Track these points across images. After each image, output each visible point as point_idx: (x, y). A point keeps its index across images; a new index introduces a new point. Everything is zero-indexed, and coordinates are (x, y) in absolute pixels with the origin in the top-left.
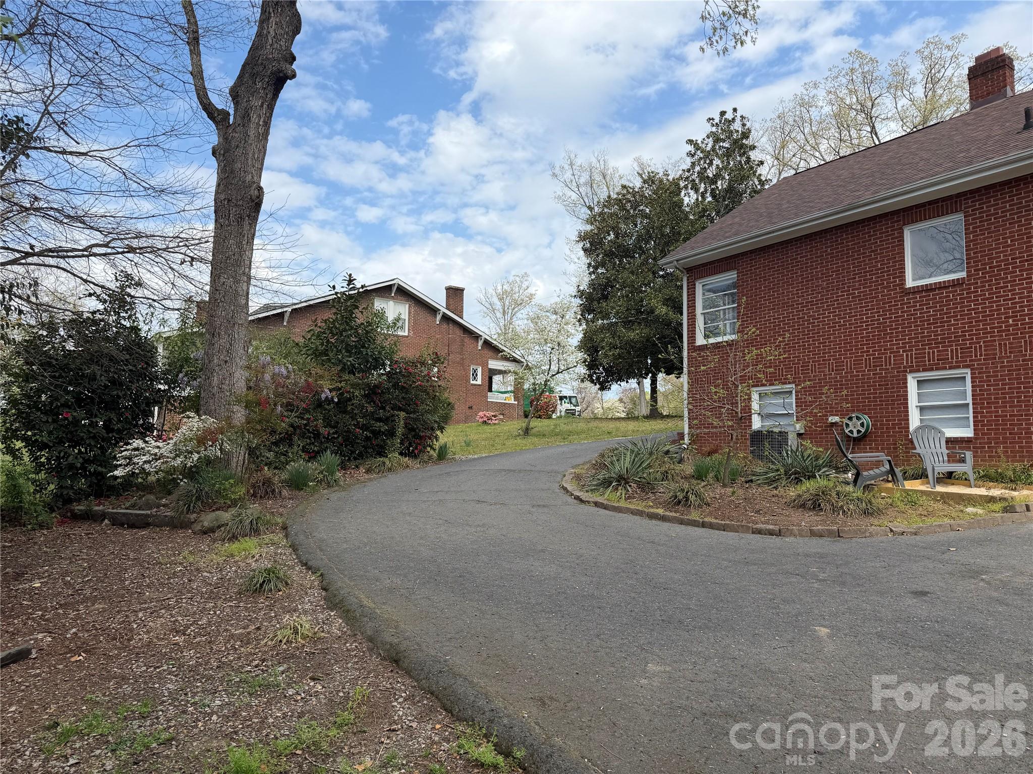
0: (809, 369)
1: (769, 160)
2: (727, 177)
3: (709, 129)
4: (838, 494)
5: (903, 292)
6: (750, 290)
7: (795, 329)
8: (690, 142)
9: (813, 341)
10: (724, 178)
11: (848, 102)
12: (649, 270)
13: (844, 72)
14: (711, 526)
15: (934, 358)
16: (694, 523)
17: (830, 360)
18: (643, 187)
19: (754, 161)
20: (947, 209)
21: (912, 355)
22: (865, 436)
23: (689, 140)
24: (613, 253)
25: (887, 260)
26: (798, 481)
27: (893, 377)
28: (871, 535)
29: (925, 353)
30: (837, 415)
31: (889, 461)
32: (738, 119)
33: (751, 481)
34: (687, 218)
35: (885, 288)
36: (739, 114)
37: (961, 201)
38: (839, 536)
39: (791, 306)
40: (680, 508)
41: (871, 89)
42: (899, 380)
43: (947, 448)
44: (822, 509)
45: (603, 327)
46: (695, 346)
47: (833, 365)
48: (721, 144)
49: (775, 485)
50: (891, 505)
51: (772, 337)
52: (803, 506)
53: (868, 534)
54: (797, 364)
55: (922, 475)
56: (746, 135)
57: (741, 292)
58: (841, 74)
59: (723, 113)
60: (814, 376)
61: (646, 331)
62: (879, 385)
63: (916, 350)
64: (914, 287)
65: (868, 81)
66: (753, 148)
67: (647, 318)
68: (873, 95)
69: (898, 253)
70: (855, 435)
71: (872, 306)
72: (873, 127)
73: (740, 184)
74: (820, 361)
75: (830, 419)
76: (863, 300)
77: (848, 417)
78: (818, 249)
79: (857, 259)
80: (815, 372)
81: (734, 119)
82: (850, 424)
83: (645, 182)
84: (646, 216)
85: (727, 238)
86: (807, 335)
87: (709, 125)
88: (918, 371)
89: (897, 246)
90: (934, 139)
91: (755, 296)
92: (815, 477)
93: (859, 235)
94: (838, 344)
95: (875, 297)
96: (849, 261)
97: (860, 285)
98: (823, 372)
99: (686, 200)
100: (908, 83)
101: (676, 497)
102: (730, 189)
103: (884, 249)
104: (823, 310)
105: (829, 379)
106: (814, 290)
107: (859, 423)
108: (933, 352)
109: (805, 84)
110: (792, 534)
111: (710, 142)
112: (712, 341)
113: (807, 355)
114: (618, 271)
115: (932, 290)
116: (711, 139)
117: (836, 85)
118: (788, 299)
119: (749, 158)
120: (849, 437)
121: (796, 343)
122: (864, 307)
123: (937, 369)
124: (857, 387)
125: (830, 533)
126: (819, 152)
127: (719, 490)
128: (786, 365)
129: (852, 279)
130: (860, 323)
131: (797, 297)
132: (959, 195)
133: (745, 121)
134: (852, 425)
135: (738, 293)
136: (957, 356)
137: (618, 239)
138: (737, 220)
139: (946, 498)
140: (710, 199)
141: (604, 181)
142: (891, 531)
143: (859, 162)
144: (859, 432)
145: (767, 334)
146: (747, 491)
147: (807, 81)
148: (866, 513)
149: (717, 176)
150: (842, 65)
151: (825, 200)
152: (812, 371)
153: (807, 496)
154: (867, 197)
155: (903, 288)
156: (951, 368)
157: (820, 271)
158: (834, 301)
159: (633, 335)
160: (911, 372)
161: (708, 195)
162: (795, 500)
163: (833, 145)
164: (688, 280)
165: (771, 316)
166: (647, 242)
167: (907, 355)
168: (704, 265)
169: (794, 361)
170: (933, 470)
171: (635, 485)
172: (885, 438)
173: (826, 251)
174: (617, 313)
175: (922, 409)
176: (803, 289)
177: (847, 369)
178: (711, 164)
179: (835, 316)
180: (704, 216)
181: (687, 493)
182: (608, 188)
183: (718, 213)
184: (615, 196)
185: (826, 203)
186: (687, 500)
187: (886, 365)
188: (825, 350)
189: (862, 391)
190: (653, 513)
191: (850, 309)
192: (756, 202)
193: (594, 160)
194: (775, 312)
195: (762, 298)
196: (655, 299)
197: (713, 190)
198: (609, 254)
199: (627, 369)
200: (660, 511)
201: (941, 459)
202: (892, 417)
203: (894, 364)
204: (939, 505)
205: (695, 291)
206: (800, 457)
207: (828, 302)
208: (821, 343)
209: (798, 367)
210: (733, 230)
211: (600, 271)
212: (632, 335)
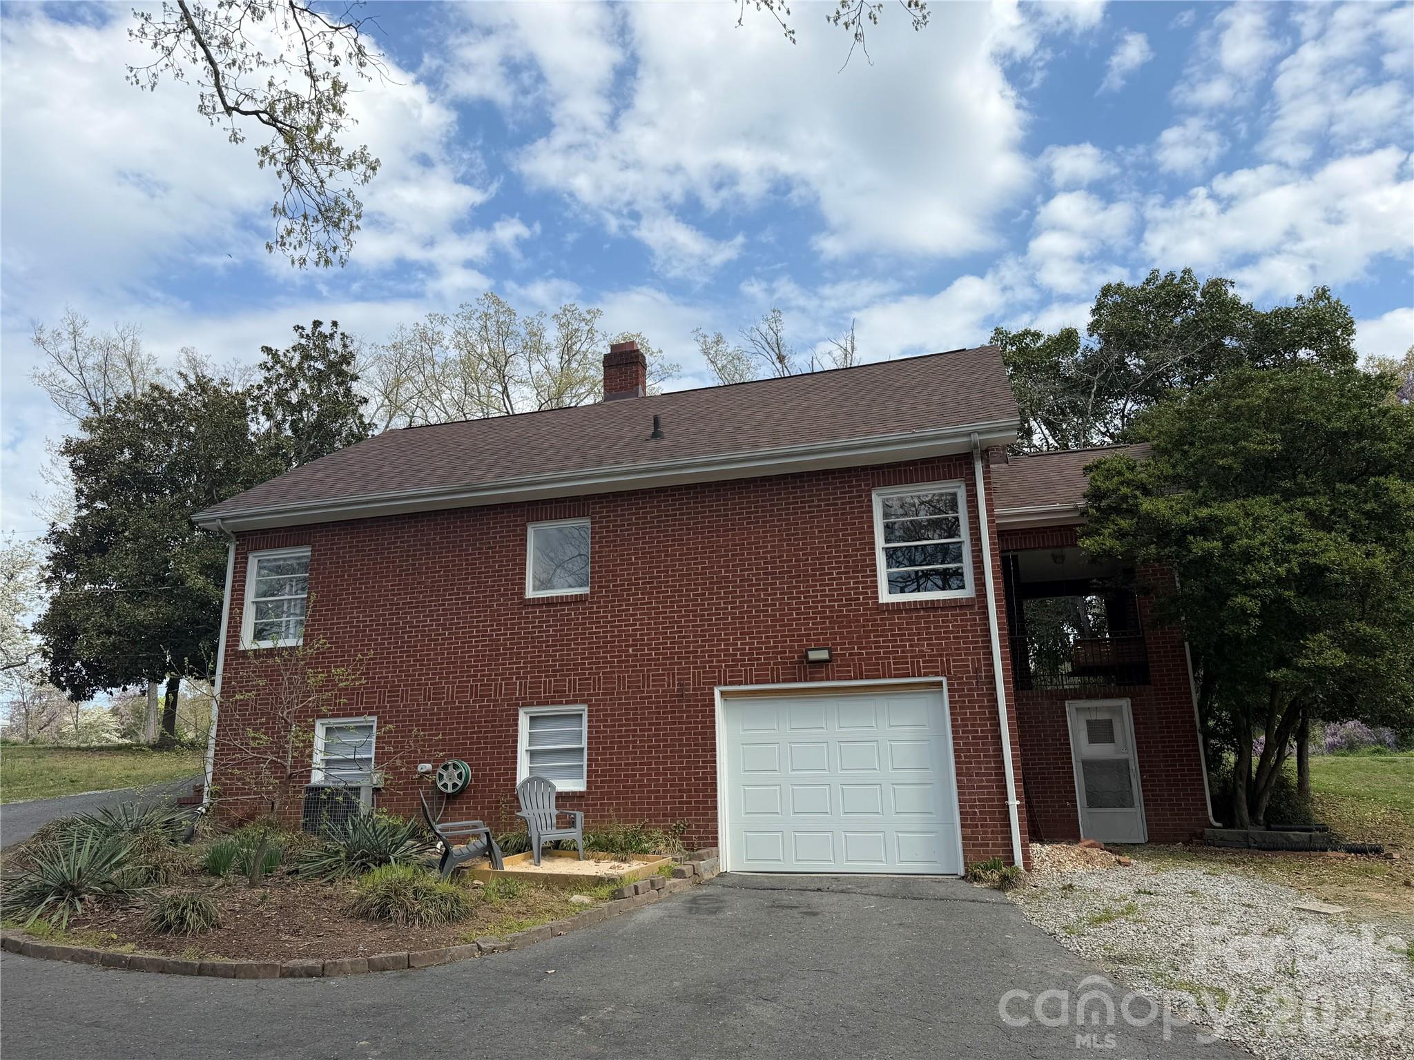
0: (398, 696)
1: (376, 400)
2: (317, 409)
3: (295, 339)
4: (415, 893)
5: (521, 603)
6: (328, 577)
7: (385, 639)
8: (267, 350)
9: (407, 657)
10: (311, 409)
11: (479, 351)
12: (183, 517)
13: (478, 315)
14: (214, 971)
15: (550, 688)
16: (186, 970)
17: (427, 684)
18: (186, 395)
19: (356, 395)
20: (574, 511)
21: (526, 683)
22: (462, 790)
23: (266, 348)
24: (126, 482)
25: (507, 561)
26: (365, 868)
27: (502, 711)
28: (453, 958)
29: (540, 682)
30: (429, 762)
31: (487, 834)
32: (338, 337)
33: (297, 872)
34: (251, 452)
35: (502, 595)
36: (339, 331)
37: (588, 504)
38: (409, 967)
39: (383, 605)
40: (169, 937)
41: (506, 344)
42: (509, 715)
43: (557, 807)
44: (391, 918)
45: (90, 597)
46: (237, 652)
47: (430, 692)
48: (312, 363)
49: (330, 877)
50: (484, 900)
51: (351, 646)
52: (365, 915)
53: (448, 959)
54: (383, 687)
55: (523, 847)
56: (347, 358)
57: (315, 579)
58: (475, 317)
59: (317, 324)
60: (404, 706)
61: (167, 610)
62: (485, 722)
63: (531, 678)
64: (534, 599)
65: (505, 334)
66: (355, 378)
67: (171, 591)
68: (508, 351)
69: (519, 555)
70: (450, 790)
71: (484, 616)
72: (505, 388)
73: (333, 422)
74: (413, 685)
75: (419, 769)
76: (474, 607)
77: (443, 764)
78: (425, 535)
79: (471, 554)
80: (407, 700)
81: (332, 335)
82: (445, 774)
83: (190, 387)
84: (189, 436)
85: (301, 498)
86: (400, 647)
87: (296, 335)
88: (532, 705)
89: (518, 545)
90: (567, 425)
91: (334, 586)
92: (388, 861)
93: (476, 525)
94: (439, 664)
95: (489, 606)
96: (461, 556)
97: (472, 588)
98: (417, 700)
99: (253, 427)
100: (544, 346)
101: (163, 918)
102: (318, 425)
103: (503, 547)
104: (424, 616)
105: (424, 710)
106: (415, 588)
107: (456, 774)
108: (550, 682)
109: (430, 315)
110: (340, 970)
111: (297, 357)
112: (266, 644)
113: (397, 676)
114: (129, 510)
115: (553, 604)
116: (298, 352)
117: (467, 326)
118: (379, 596)
119: (348, 390)
120: (442, 793)
121: (385, 658)
122: (476, 617)
123: (553, 703)
124: (458, 723)
125: (397, 964)
126: (441, 401)
127: (244, 894)
128: (368, 688)
129: (463, 579)
130: (470, 637)
131: (392, 595)
132: (587, 497)
133: (348, 341)
134: (448, 776)
135: (310, 579)
136: (575, 688)
137: (137, 461)
138: (319, 475)
139: (551, 882)
140: (289, 433)
141: (128, 370)
142: (479, 948)
143: (483, 432)
144: (455, 785)
145: (346, 642)
146: (287, 891)
147: (434, 312)
148: (451, 918)
149: (302, 405)
150: (475, 306)
151: (439, 472)
152: (402, 698)
153: (372, 898)
154: (489, 480)
155: (521, 598)
156: (567, 703)
157: (425, 564)
158: (440, 605)
159: (144, 614)
160: (523, 705)
161: (287, 426)
162: (355, 906)
163: (456, 398)
164: (237, 550)
165: (354, 618)
166: (186, 474)
167: (521, 683)
168: (264, 531)
169: (380, 682)
170: (539, 838)
171: (92, 898)
172: (487, 793)
173: (435, 539)
174: (121, 576)
175: (533, 754)
176: (400, 585)
177: (448, 697)
178: (295, 386)
179: (439, 625)
180: (276, 455)
181: (184, 909)
182: (134, 382)
183: (298, 454)
184: (139, 397)
185: (439, 476)
186: (181, 923)
187: (495, 696)
188: (422, 670)
189: (464, 728)
190: (112, 956)
191: (458, 619)
192: (350, 456)
193: (114, 335)
194: (360, 612)
195: (343, 590)
196: (187, 562)
197: (293, 422)
198: (119, 483)
199: (127, 669)
200: (128, 950)
201: (549, 822)
202: (498, 764)
203: (505, 694)
204: (540, 895)
205: (245, 568)
206: (371, 831)
207: (431, 606)
208: (418, 660)
209: (385, 692)
210: (312, 490)
211: (99, 505)
212: (141, 614)
